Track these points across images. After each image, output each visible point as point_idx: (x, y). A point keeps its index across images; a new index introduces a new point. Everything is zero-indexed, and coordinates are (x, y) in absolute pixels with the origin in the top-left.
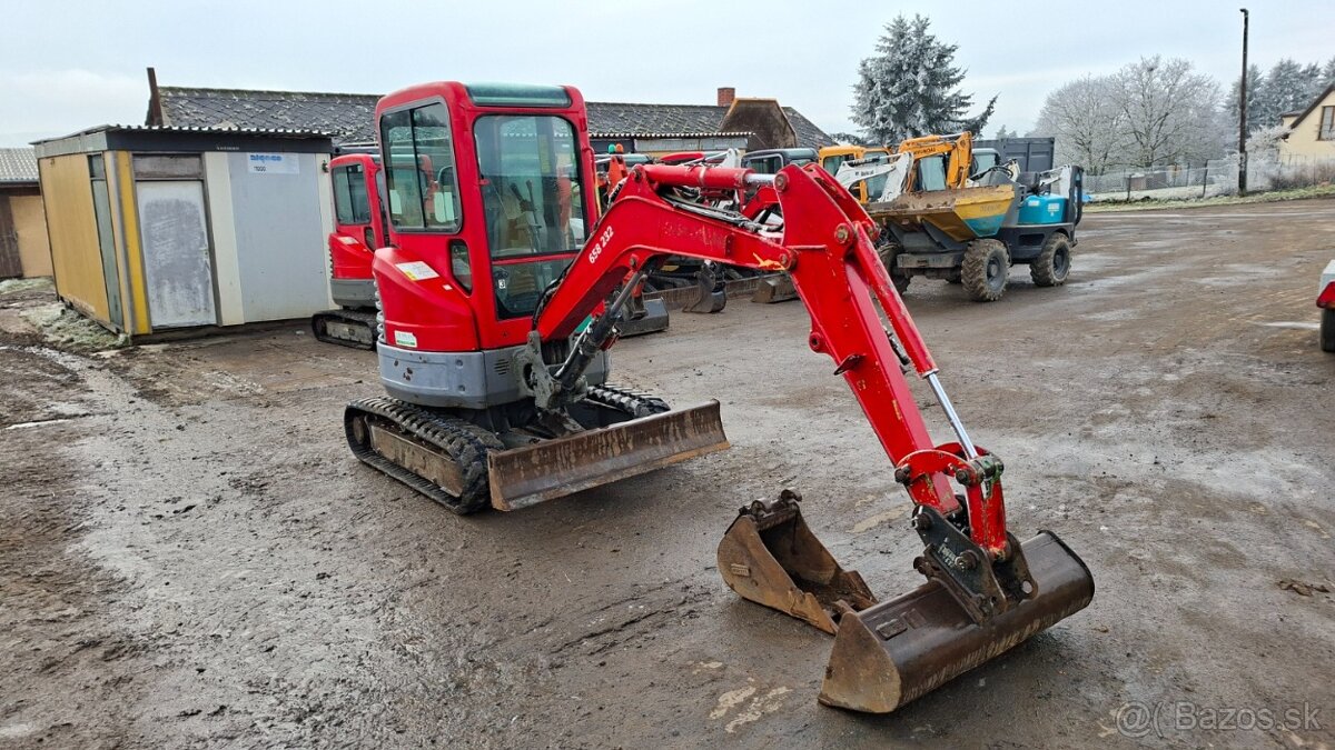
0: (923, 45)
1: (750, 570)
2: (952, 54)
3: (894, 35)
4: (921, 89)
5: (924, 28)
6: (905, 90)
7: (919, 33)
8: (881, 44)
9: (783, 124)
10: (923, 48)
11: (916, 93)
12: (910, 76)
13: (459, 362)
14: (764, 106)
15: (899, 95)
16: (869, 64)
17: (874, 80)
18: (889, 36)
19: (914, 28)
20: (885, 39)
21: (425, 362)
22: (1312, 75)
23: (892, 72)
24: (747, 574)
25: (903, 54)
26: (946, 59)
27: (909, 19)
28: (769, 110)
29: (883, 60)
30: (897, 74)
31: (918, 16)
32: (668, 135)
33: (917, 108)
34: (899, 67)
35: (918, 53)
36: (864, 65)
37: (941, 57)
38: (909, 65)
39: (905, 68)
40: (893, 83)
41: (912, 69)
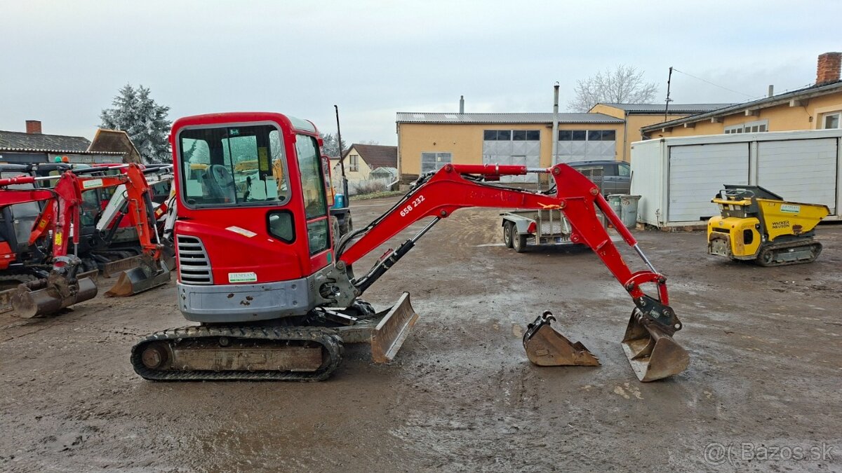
0: (147, 104)
1: (548, 351)
2: (167, 112)
3: (126, 96)
4: (150, 132)
5: (147, 94)
6: (138, 132)
7: (144, 97)
8: (117, 101)
9: (130, 148)
10: (148, 107)
11: (146, 134)
12: (140, 123)
13: (294, 286)
14: (116, 136)
15: (134, 134)
16: (108, 113)
17: (114, 123)
18: (123, 97)
19: (139, 94)
20: (120, 98)
21: (266, 290)
22: (329, 140)
23: (126, 119)
24: (546, 353)
25: (134, 108)
26: (162, 115)
27: (135, 88)
28: (120, 138)
29: (119, 111)
30: (130, 121)
31: (141, 87)
32: (63, 151)
33: (148, 143)
34: (132, 117)
35: (144, 109)
36: (105, 113)
37: (159, 113)
38: (139, 116)
39: (136, 117)
40: (128, 126)
41: (141, 119)
